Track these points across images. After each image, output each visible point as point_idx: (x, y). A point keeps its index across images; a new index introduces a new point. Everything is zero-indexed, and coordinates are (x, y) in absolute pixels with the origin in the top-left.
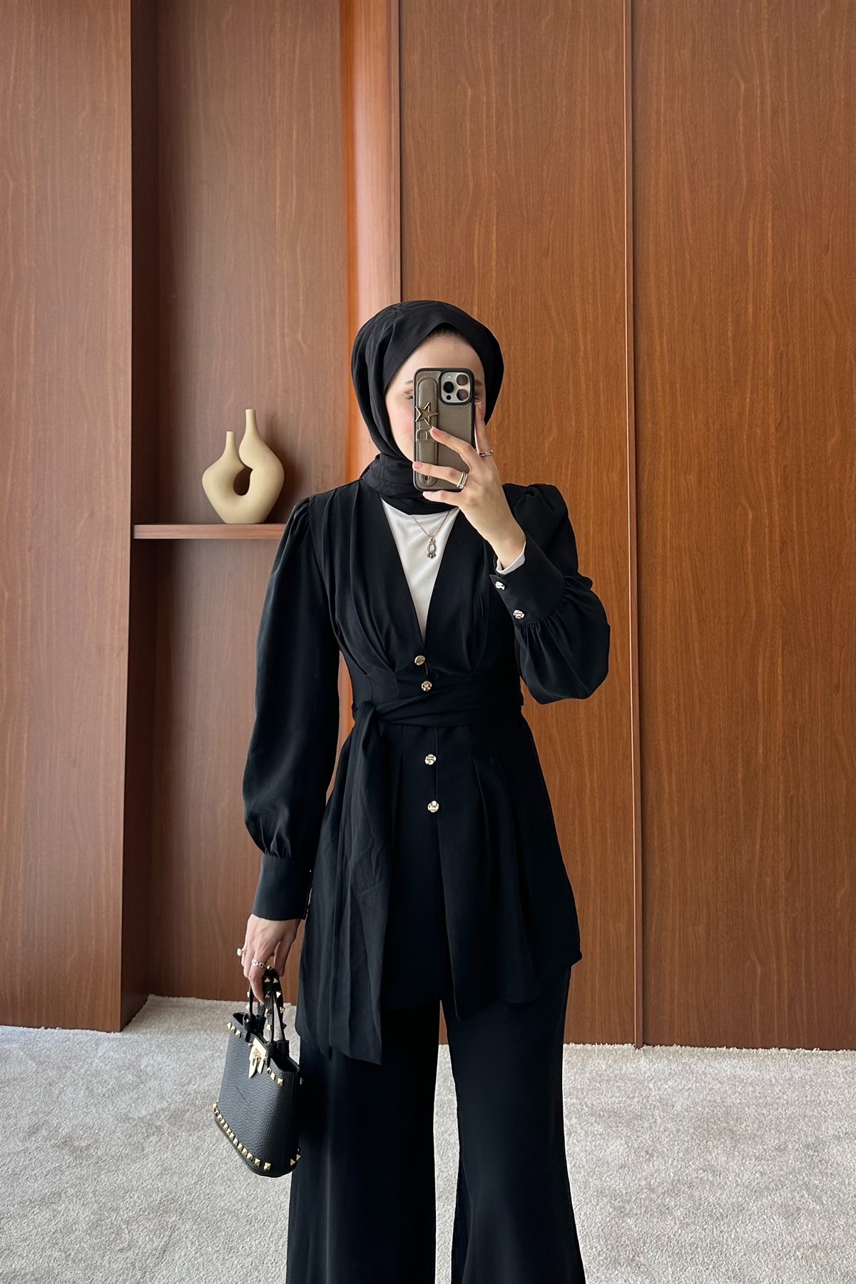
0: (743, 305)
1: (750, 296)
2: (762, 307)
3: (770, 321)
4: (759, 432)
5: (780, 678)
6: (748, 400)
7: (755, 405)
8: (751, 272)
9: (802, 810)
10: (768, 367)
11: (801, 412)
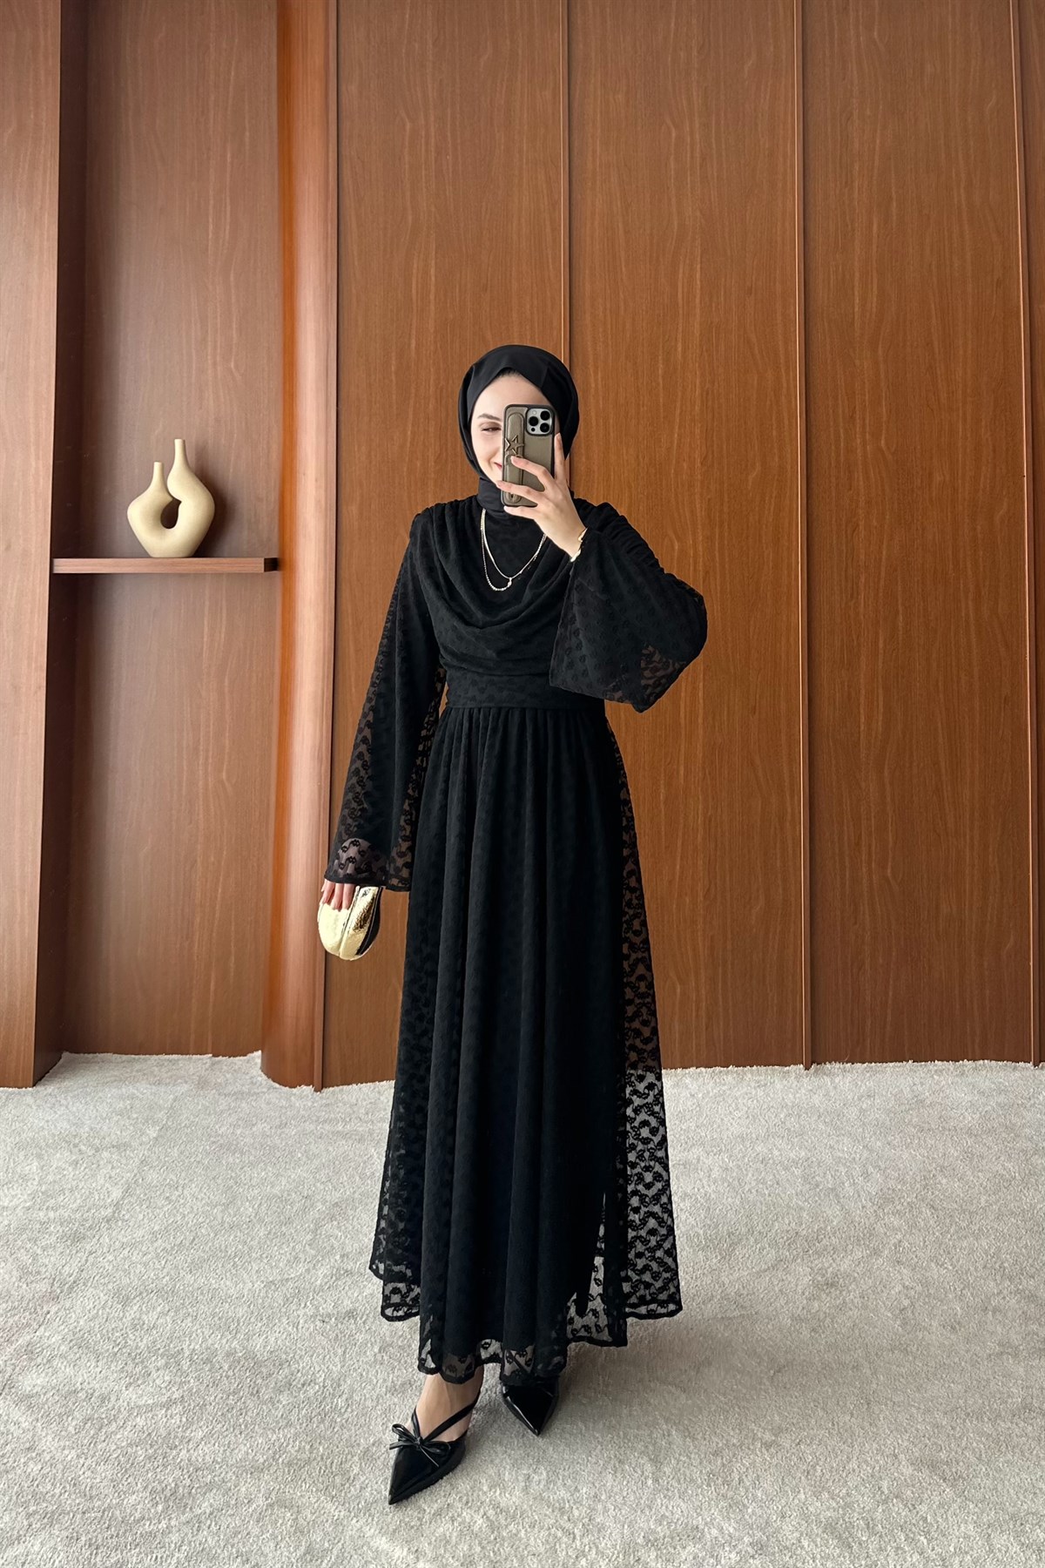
0: (673, 344)
1: (680, 336)
2: (690, 346)
3: (698, 359)
4: (685, 465)
5: (701, 701)
6: (676, 435)
7: (682, 440)
8: (681, 312)
9: (719, 830)
10: (695, 402)
11: (725, 447)
